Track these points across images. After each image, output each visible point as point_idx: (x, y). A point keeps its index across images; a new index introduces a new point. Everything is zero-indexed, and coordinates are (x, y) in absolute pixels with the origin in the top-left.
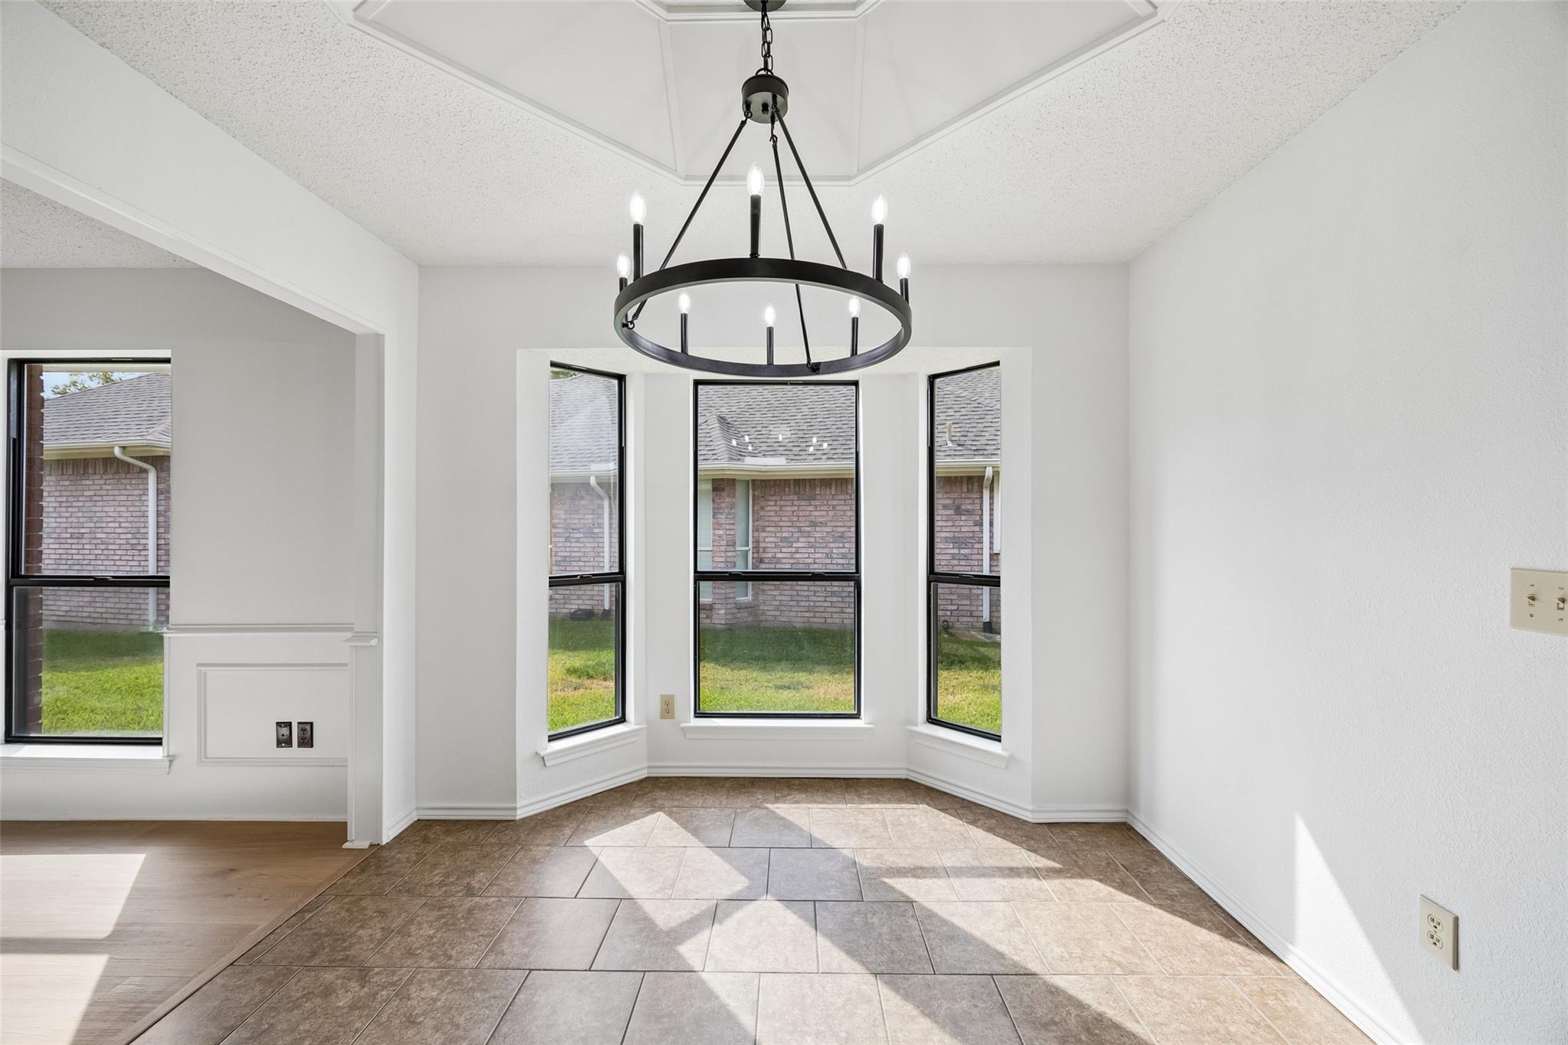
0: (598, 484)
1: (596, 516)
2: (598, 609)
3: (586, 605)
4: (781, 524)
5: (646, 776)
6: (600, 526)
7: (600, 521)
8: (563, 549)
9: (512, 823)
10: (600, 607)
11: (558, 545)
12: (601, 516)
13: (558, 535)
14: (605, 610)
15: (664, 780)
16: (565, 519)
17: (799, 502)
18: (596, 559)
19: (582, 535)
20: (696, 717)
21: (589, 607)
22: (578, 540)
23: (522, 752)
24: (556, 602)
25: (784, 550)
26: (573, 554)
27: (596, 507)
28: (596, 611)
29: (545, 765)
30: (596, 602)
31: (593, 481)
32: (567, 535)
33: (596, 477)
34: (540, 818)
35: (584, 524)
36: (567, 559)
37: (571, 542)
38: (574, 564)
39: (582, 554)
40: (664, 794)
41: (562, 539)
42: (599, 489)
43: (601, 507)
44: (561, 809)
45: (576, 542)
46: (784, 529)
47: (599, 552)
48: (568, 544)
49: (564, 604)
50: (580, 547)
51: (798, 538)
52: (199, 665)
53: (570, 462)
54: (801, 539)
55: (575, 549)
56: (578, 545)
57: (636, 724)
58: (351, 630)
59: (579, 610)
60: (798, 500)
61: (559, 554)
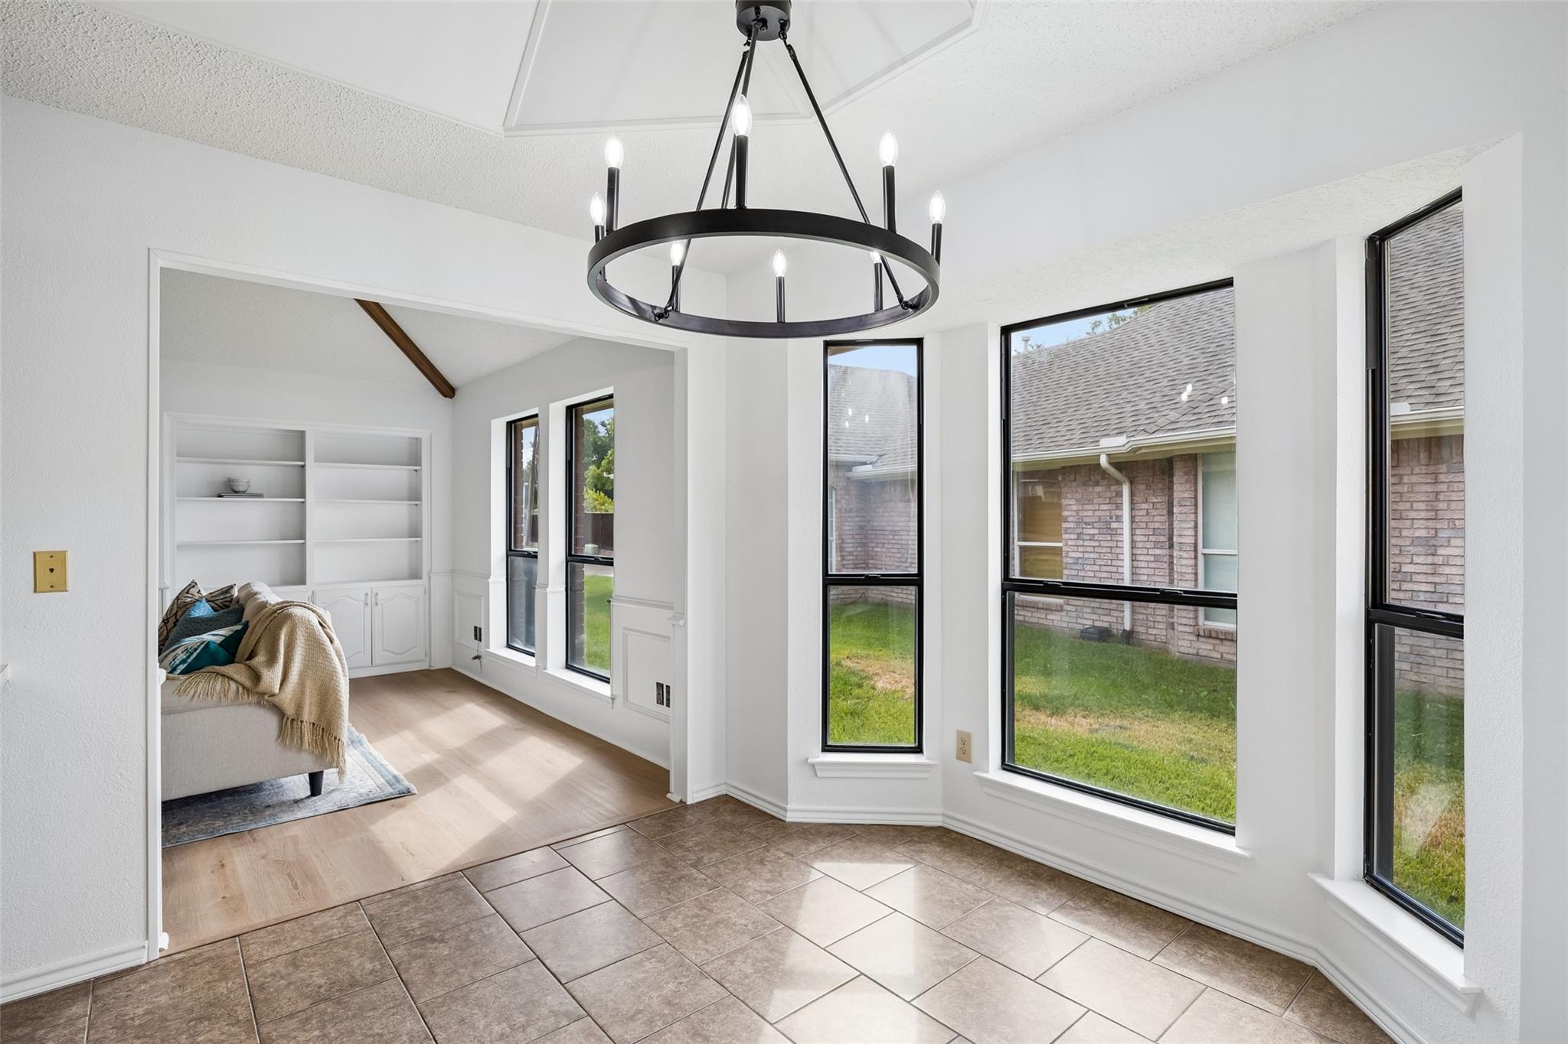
0: (1110, 463)
1: (1114, 507)
2: (1116, 629)
3: (1103, 622)
4: (1412, 515)
5: (940, 824)
6: (1119, 519)
7: (1118, 513)
8: (1075, 549)
9: (781, 823)
10: (1119, 627)
11: (1070, 543)
12: (1119, 506)
13: (1069, 531)
14: (1124, 630)
15: (955, 836)
16: (1077, 511)
17: (1451, 476)
18: (1114, 562)
19: (1096, 531)
20: (1004, 769)
21: (1106, 625)
22: (1092, 538)
23: (793, 755)
24: (1067, 615)
25: (1416, 559)
26: (1087, 555)
27: (1114, 494)
28: (1115, 631)
29: (816, 775)
30: (1114, 619)
31: (1104, 461)
32: (1079, 531)
33: (1108, 455)
34: (805, 827)
35: (1100, 517)
36: (1080, 561)
37: (1084, 540)
38: (1088, 568)
39: (1097, 556)
40: (938, 849)
41: (1075, 537)
42: (1112, 471)
43: (1119, 494)
44: (830, 827)
45: (1090, 540)
46: (1417, 524)
47: (1118, 554)
48: (1081, 543)
49: (1077, 618)
50: (1094, 547)
51: (1449, 539)
52: (625, 628)
53: (1081, 438)
54: (1453, 542)
55: (1088, 549)
56: (1092, 543)
57: (927, 759)
58: (672, 608)
59: (1094, 627)
60: (1448, 472)
61: (1070, 554)
